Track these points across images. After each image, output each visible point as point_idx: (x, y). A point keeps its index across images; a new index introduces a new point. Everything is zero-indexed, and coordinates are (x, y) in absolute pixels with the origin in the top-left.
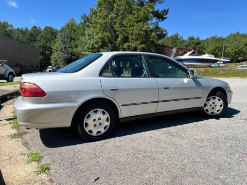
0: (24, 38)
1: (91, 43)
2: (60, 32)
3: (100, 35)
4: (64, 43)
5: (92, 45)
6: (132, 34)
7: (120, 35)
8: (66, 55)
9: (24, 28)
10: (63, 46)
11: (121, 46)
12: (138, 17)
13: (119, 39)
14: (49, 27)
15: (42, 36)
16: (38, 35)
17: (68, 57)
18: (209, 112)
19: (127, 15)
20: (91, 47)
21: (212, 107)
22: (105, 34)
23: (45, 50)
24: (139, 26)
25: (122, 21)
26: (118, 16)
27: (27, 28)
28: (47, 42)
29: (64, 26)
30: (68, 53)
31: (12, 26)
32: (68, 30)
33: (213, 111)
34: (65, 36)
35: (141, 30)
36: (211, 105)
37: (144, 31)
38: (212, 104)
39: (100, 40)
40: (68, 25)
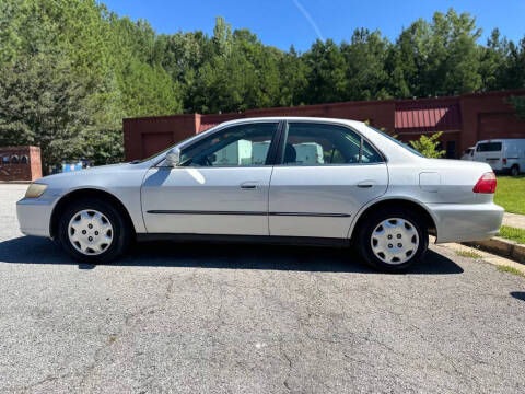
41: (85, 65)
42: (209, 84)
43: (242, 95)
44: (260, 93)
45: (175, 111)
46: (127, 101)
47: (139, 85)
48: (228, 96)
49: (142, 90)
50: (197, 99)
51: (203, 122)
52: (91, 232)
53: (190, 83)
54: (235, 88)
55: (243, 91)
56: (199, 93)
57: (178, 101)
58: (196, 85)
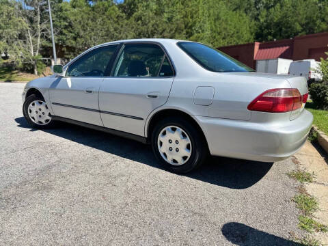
41: (189, 17)
42: (276, 20)
43: (302, 26)
44: (318, 22)
45: (248, 41)
46: (215, 37)
47: (224, 25)
48: (290, 27)
49: (225, 29)
50: (266, 31)
51: (260, 48)
52: (40, 113)
53: (262, 20)
54: (296, 21)
55: (304, 22)
56: (268, 27)
57: (251, 34)
58: (266, 21)
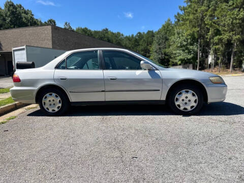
0: (130, 43)
1: (180, 41)
2: (157, 34)
3: (189, 32)
4: (159, 45)
5: (181, 43)
6: (224, 26)
7: (211, 28)
8: (160, 56)
9: (131, 36)
10: (158, 47)
11: (212, 40)
12: (233, 4)
13: (210, 33)
14: (150, 31)
15: (144, 40)
16: (141, 39)
17: (162, 57)
18: (182, 108)
19: (220, 5)
20: (179, 45)
21: (184, 102)
22: (194, 29)
23: (146, 52)
24: (233, 14)
25: (214, 13)
26: (209, 8)
27: (133, 35)
28: (148, 45)
29: (161, 28)
30: (162, 53)
31: (122, 35)
32: (164, 31)
33: (186, 107)
34: (160, 37)
35: (236, 19)
36: (183, 100)
37: (239, 19)
38: (185, 99)
39: (190, 37)
40: (164, 27)
